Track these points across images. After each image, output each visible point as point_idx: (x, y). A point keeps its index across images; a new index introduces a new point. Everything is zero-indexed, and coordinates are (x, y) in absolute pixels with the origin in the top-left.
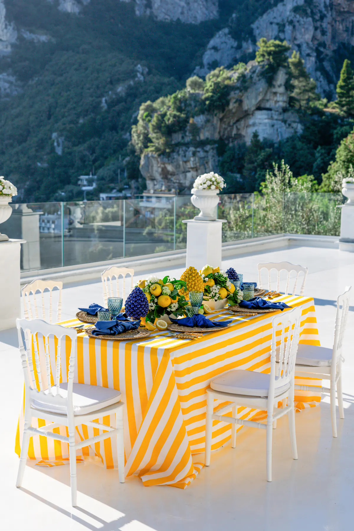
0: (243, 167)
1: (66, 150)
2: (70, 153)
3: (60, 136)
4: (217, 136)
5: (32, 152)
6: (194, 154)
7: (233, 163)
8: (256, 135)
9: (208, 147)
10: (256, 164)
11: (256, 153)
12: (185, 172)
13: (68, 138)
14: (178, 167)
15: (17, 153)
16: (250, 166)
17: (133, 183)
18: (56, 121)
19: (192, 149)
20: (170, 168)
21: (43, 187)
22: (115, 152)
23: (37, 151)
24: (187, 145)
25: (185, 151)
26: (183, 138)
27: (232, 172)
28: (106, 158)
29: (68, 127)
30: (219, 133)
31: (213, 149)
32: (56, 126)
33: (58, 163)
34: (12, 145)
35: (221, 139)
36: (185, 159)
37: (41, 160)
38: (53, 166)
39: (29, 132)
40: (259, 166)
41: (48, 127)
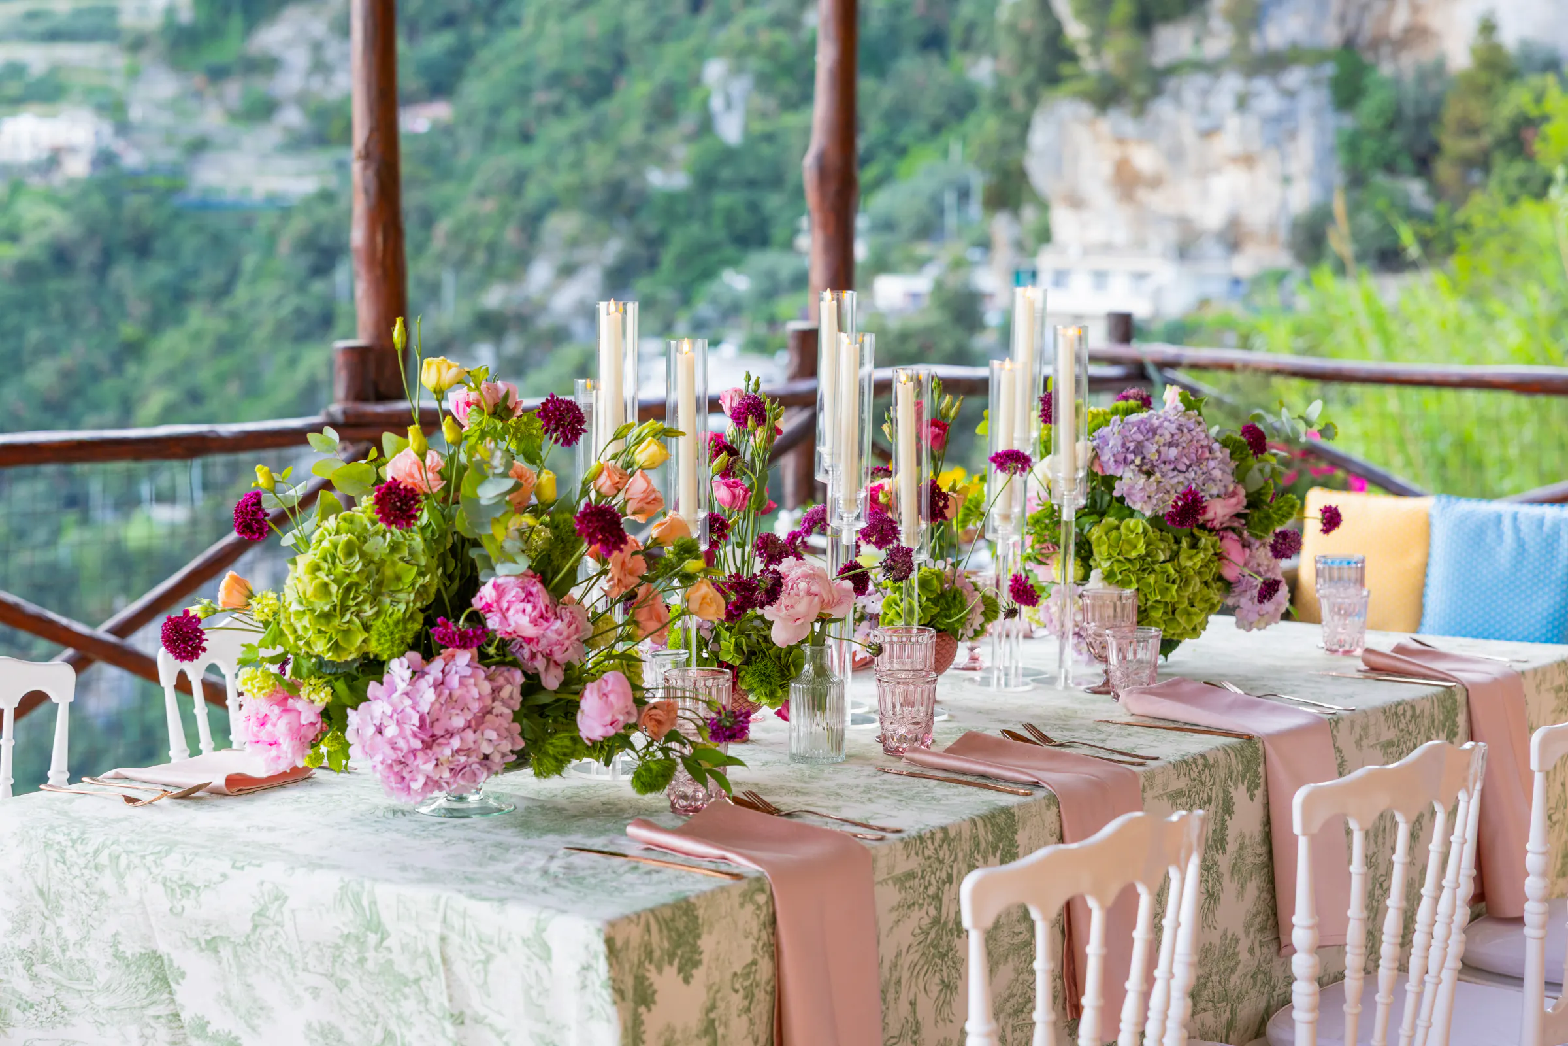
0: (1435, 148)
1: (758, 127)
2: (769, 138)
3: (737, 70)
4: (1331, 36)
5: (632, 133)
6: (1242, 103)
7: (1397, 139)
8: (1488, 28)
9: (1295, 77)
10: (1487, 139)
11: (1486, 91)
12: (1205, 172)
13: (764, 82)
14: (1176, 155)
15: (576, 139)
16: (1468, 146)
17: (1002, 227)
18: (724, 19)
19: (1232, 83)
20: (1145, 159)
21: (668, 258)
22: (937, 128)
23: (649, 128)
24: (1212, 68)
25: (1205, 93)
26: (1198, 41)
27: (1390, 168)
28: (902, 152)
29: (766, 38)
30: (1342, 19)
31: (1315, 83)
32: (723, 36)
33: (726, 173)
34: (558, 110)
35: (1349, 44)
36: (1205, 123)
37: (664, 160)
38: (707, 181)
39: (621, 62)
40: (1501, 143)
41: (692, 42)
